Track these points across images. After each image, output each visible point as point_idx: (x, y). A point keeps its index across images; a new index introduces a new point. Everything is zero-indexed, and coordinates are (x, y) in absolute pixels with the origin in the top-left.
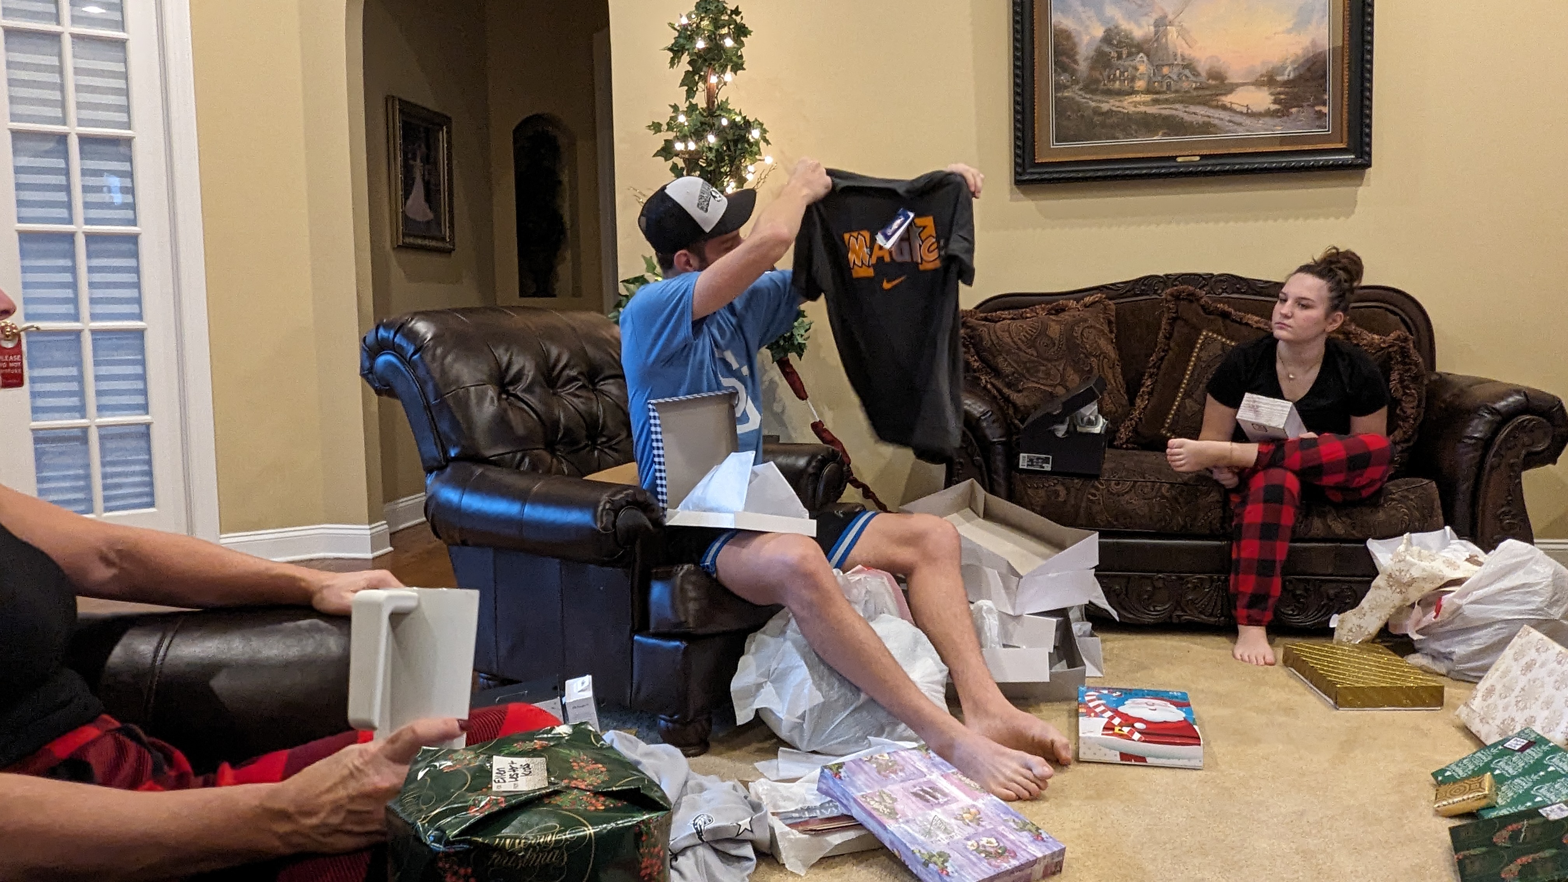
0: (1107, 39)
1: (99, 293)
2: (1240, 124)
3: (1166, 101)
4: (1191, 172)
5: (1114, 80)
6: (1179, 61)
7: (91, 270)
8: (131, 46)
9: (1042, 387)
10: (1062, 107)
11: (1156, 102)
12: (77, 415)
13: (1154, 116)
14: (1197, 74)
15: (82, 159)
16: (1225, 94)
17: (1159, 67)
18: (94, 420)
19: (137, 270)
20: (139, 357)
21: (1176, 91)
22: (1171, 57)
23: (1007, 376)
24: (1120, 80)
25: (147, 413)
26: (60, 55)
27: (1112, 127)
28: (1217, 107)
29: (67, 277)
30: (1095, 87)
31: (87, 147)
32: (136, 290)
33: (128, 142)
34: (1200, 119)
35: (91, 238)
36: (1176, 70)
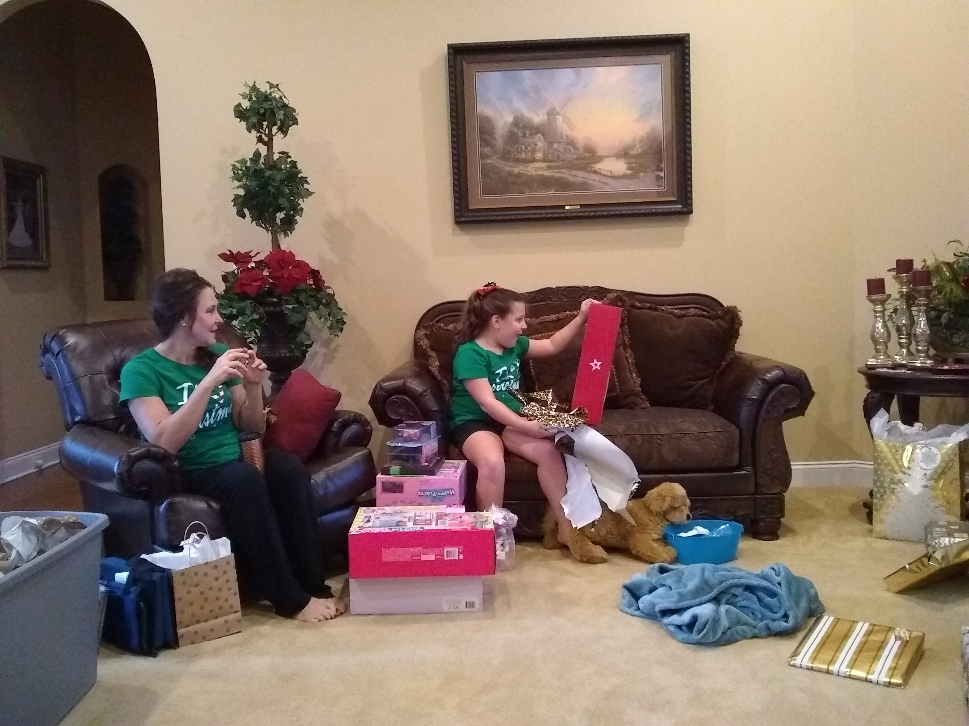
0: (516, 123)
2: (606, 184)
3: (557, 167)
4: (574, 217)
5: (521, 152)
6: (564, 139)
10: (486, 171)
11: (549, 168)
13: (549, 178)
14: (576, 148)
16: (596, 163)
17: (551, 143)
21: (564, 161)
22: (559, 137)
24: (525, 152)
27: (520, 184)
28: (590, 172)
30: (508, 156)
34: (580, 180)
36: (562, 146)
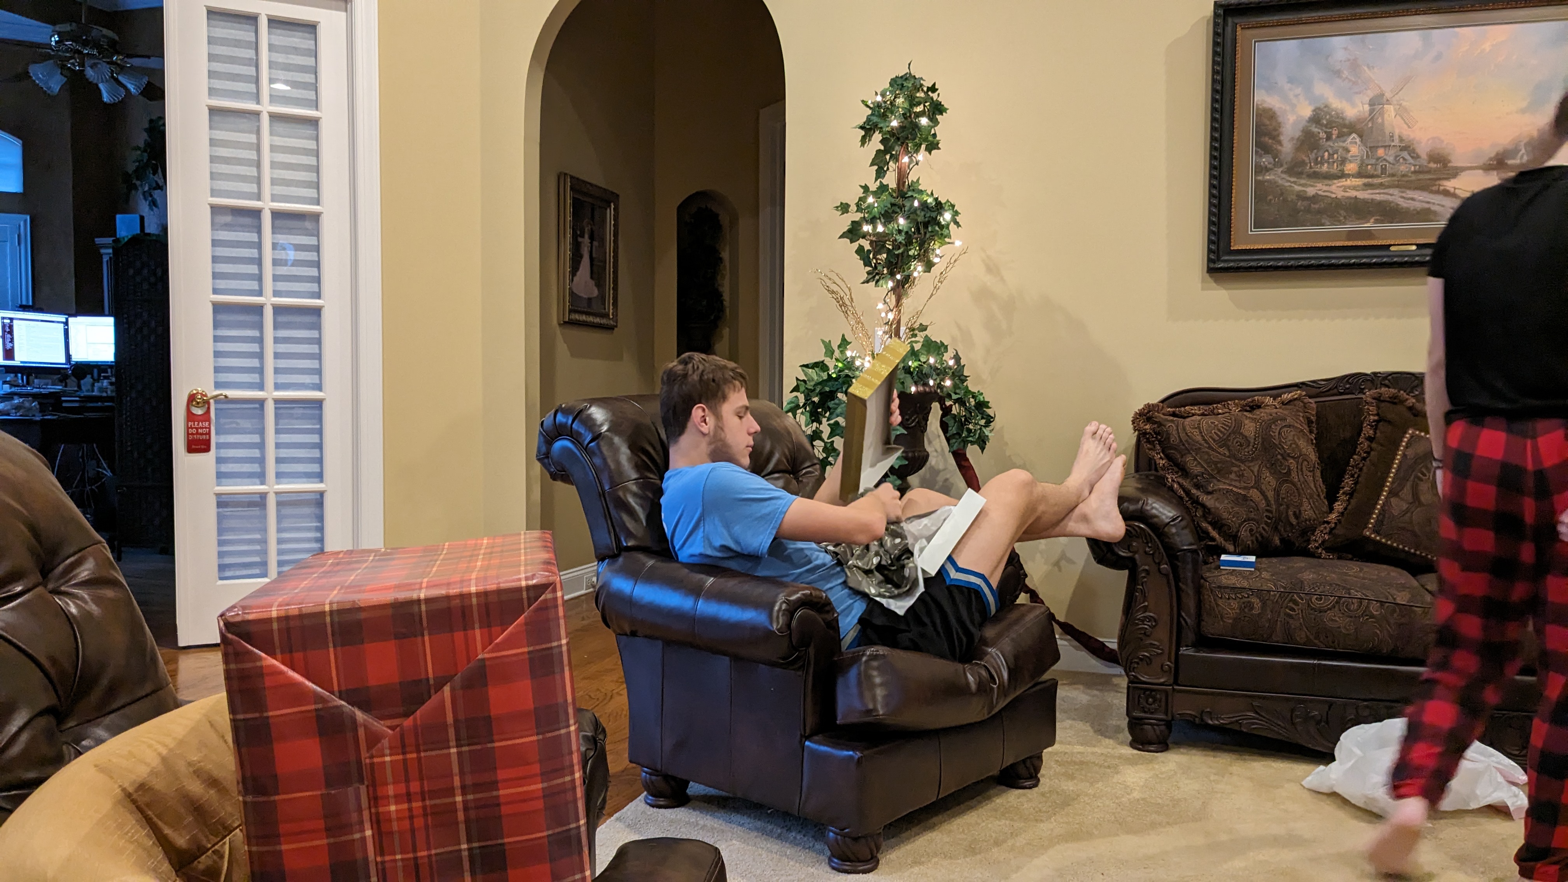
0: (1315, 119)
1: (283, 363)
3: (1381, 185)
4: (1406, 262)
5: (1322, 164)
6: (1396, 142)
7: (277, 340)
8: (324, 125)
9: (1235, 489)
10: (1262, 191)
11: (1368, 186)
12: (257, 481)
13: (1365, 202)
14: (1416, 157)
15: (273, 233)
16: (1447, 179)
17: (1374, 148)
18: (273, 487)
19: (319, 341)
20: (318, 426)
21: (1393, 175)
22: (1388, 138)
23: (1197, 476)
24: (1329, 163)
25: (322, 481)
26: (258, 132)
27: (1319, 212)
28: (1438, 192)
29: (254, 348)
30: (1300, 169)
31: (278, 222)
32: (317, 361)
33: (316, 217)
34: (1418, 205)
35: (278, 310)
36: (1392, 152)
